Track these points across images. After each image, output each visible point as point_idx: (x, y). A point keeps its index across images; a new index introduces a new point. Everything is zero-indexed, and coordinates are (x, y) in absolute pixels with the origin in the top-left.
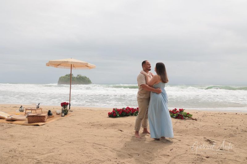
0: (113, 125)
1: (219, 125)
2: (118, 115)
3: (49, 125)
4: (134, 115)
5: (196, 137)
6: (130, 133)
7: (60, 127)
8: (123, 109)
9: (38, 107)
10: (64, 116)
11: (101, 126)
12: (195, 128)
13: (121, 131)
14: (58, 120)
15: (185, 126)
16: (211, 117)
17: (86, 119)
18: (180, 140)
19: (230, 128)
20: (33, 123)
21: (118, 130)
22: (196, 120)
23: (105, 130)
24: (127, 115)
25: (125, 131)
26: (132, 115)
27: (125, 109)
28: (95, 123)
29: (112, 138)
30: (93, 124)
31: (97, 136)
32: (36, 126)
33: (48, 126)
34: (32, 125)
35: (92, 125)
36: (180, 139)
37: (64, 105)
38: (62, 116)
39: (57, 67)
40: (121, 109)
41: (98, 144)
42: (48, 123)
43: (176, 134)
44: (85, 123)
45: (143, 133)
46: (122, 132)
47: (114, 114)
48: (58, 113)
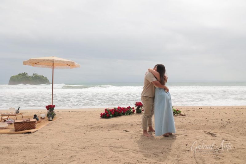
0: (114, 126)
1: (206, 119)
2: (111, 116)
3: (44, 132)
4: (126, 115)
5: (198, 131)
6: (137, 133)
7: (58, 132)
8: (115, 108)
9: (18, 112)
10: (52, 120)
11: (102, 127)
12: (190, 123)
13: (126, 131)
14: (48, 125)
15: (180, 122)
16: (193, 112)
17: (79, 122)
18: (187, 136)
19: (216, 120)
20: (21, 130)
21: (123, 131)
22: (185, 115)
23: (109, 132)
24: (119, 115)
25: (131, 131)
26: (124, 114)
27: (117, 109)
28: (93, 125)
29: (124, 139)
30: (92, 126)
31: (107, 139)
32: (28, 134)
33: (42, 133)
34: (21, 133)
35: (92, 128)
36: (186, 134)
37: (51, 108)
38: (50, 120)
39: (34, 66)
40: (113, 110)
41: (115, 147)
42: (40, 129)
43: (178, 130)
44: (83, 126)
45: (149, 131)
46: (129, 132)
47: (107, 115)
48: (42, 117)
